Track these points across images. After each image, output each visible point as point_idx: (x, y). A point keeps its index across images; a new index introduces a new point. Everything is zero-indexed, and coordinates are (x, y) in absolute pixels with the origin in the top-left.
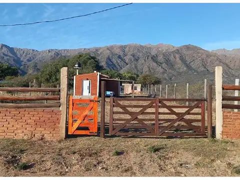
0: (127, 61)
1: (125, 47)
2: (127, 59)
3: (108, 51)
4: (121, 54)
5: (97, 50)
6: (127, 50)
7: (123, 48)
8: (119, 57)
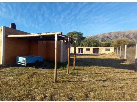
0: (112, 39)
1: (111, 33)
2: (112, 38)
3: (103, 36)
4: (109, 36)
5: (97, 36)
6: (112, 34)
7: (110, 34)
8: (108, 37)
